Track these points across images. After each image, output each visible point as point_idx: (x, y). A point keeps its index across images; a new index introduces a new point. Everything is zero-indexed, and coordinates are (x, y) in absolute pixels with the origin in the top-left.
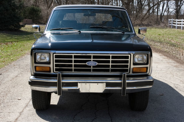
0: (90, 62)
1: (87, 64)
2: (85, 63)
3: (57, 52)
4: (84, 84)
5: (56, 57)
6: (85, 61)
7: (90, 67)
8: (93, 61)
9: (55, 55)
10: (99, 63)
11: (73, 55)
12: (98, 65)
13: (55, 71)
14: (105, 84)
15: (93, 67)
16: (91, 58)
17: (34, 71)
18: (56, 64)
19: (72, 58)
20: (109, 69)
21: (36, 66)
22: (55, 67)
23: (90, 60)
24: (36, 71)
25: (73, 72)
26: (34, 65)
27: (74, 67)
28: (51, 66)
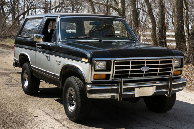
0: (144, 67)
1: (141, 69)
2: (140, 68)
3: (117, 59)
4: (139, 88)
5: (117, 63)
6: (140, 67)
7: (143, 72)
8: (146, 66)
10: (150, 68)
11: (131, 61)
12: (150, 70)
13: (113, 78)
14: (155, 87)
15: (146, 72)
16: (144, 64)
17: (92, 80)
18: (115, 71)
19: (129, 64)
20: (157, 73)
21: (95, 75)
22: (115, 74)
23: (144, 66)
24: (94, 79)
25: (129, 78)
26: (94, 73)
27: (131, 73)
28: (111, 73)
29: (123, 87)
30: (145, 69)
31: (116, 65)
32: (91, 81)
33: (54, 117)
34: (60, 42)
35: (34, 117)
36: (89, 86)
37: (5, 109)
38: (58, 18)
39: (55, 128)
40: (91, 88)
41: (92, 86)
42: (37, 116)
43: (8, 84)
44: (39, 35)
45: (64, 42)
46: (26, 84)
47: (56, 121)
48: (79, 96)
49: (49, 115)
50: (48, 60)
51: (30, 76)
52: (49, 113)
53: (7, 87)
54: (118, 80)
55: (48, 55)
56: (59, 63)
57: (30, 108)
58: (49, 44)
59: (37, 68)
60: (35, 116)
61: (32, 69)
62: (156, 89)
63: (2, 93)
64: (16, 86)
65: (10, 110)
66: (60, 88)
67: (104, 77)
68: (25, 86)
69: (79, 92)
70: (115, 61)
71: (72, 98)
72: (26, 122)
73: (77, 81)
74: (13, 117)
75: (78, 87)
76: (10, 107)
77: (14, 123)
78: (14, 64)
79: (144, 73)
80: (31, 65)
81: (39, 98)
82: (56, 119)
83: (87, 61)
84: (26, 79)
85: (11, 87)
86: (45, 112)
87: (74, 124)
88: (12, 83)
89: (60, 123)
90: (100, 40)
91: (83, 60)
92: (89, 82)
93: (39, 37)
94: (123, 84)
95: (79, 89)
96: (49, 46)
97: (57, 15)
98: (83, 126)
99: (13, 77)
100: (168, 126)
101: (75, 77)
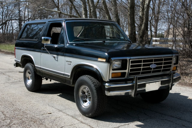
1: (150, 66)
3: (132, 58)
4: (148, 84)
5: (132, 62)
6: (149, 65)
8: (154, 63)
9: (131, 61)
10: (157, 65)
11: (142, 60)
13: (128, 76)
14: (160, 82)
15: (154, 69)
16: (153, 62)
17: (110, 78)
18: (130, 69)
19: (141, 62)
20: (161, 70)
21: (113, 73)
22: (130, 71)
23: (152, 64)
24: (112, 78)
25: (140, 75)
26: (112, 71)
27: (142, 70)
28: (127, 71)
29: (138, 84)
30: (153, 66)
31: (131, 63)
32: (109, 80)
33: (67, 113)
34: (68, 43)
35: (48, 115)
36: (107, 84)
37: (16, 107)
38: (64, 22)
39: (74, 125)
40: (110, 86)
41: (110, 84)
42: (51, 113)
43: (7, 82)
44: (46, 38)
45: (74, 44)
46: (30, 82)
47: (71, 117)
48: (95, 94)
49: (61, 111)
50: (56, 60)
51: (34, 75)
52: (60, 109)
53: (9, 85)
54: (133, 77)
55: (55, 56)
56: (70, 63)
57: (40, 105)
58: (56, 46)
59: (42, 68)
60: (49, 113)
61: (36, 69)
62: (161, 84)
63: (7, 90)
64: (16, 84)
65: (22, 108)
66: (71, 86)
67: (120, 75)
68: (28, 84)
69: (96, 90)
70: (131, 60)
71: (86, 95)
72: (43, 121)
73: (92, 80)
74: (28, 115)
75: (94, 86)
76: (21, 105)
77: (32, 122)
78: (15, 65)
79: (152, 70)
80: (35, 66)
81: (43, 95)
82: (70, 115)
83: (104, 60)
84: (28, 78)
85: (12, 85)
86: (56, 108)
87: (90, 119)
88: (11, 81)
89: (76, 119)
90: (104, 42)
91: (99, 59)
92: (106, 81)
93: (47, 40)
94: (138, 81)
95: (95, 87)
96: (57, 47)
97: (62, 19)
98: (100, 122)
99: (10, 75)
100: (172, 116)
101: (89, 76)
